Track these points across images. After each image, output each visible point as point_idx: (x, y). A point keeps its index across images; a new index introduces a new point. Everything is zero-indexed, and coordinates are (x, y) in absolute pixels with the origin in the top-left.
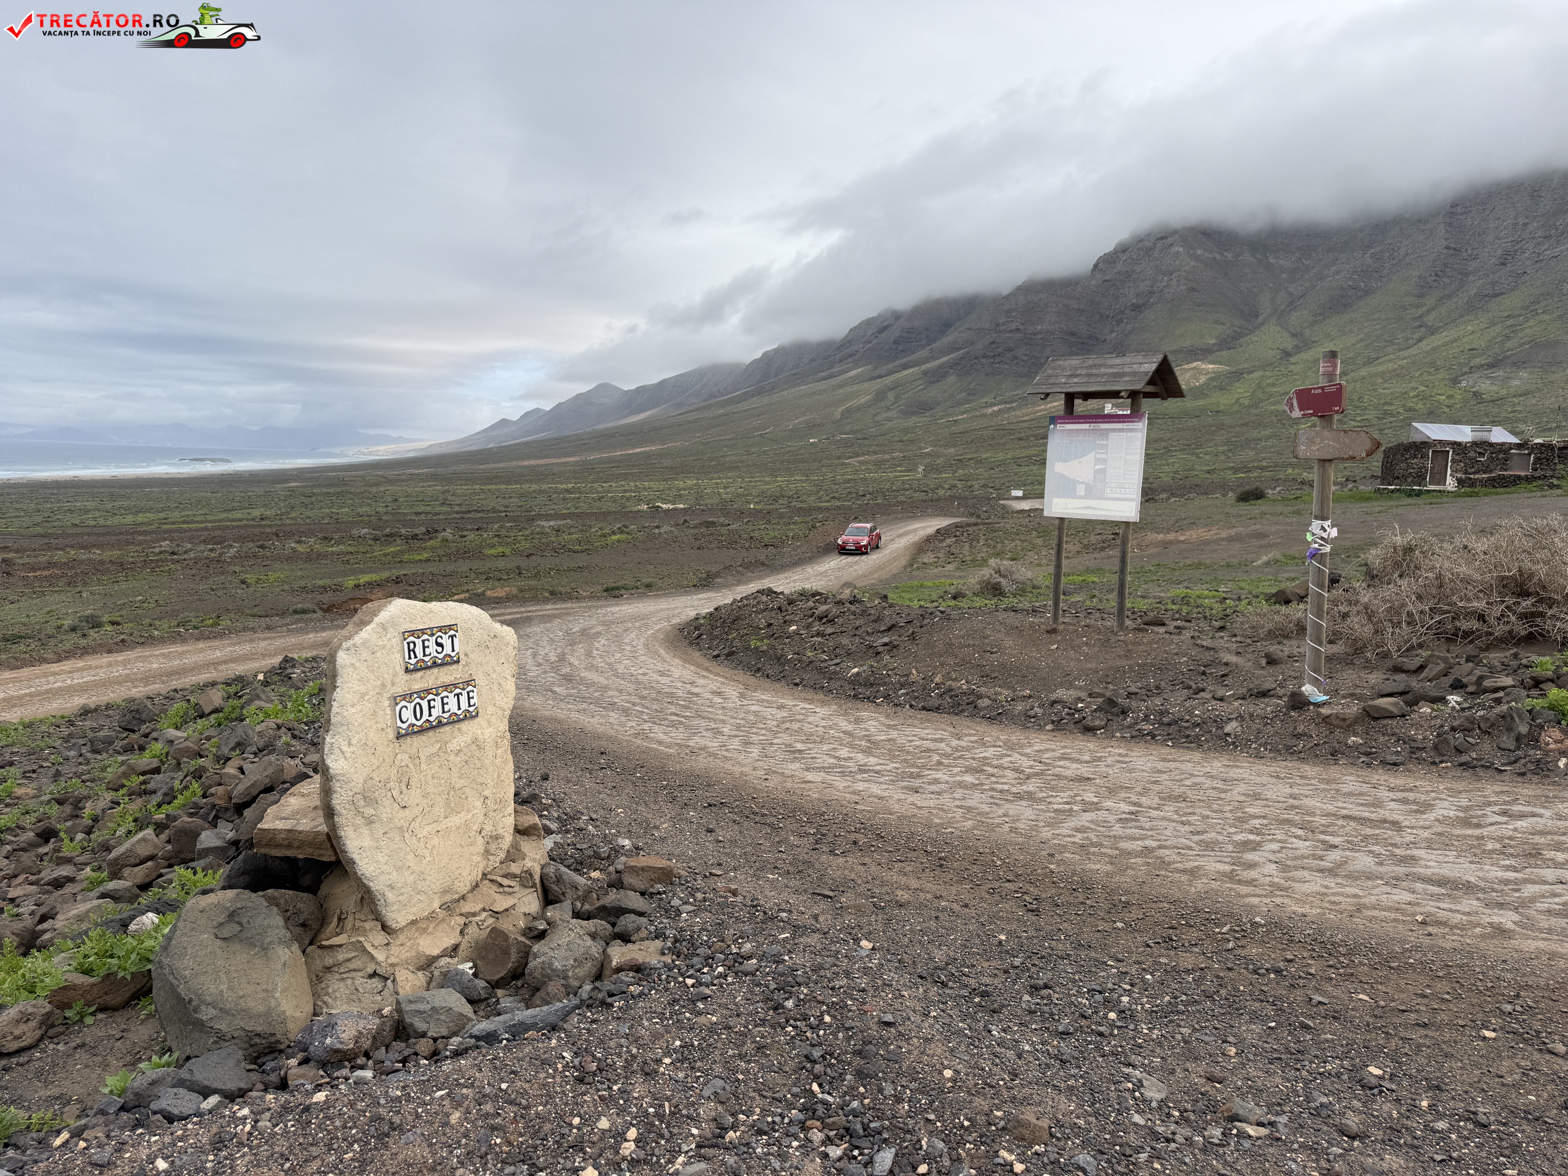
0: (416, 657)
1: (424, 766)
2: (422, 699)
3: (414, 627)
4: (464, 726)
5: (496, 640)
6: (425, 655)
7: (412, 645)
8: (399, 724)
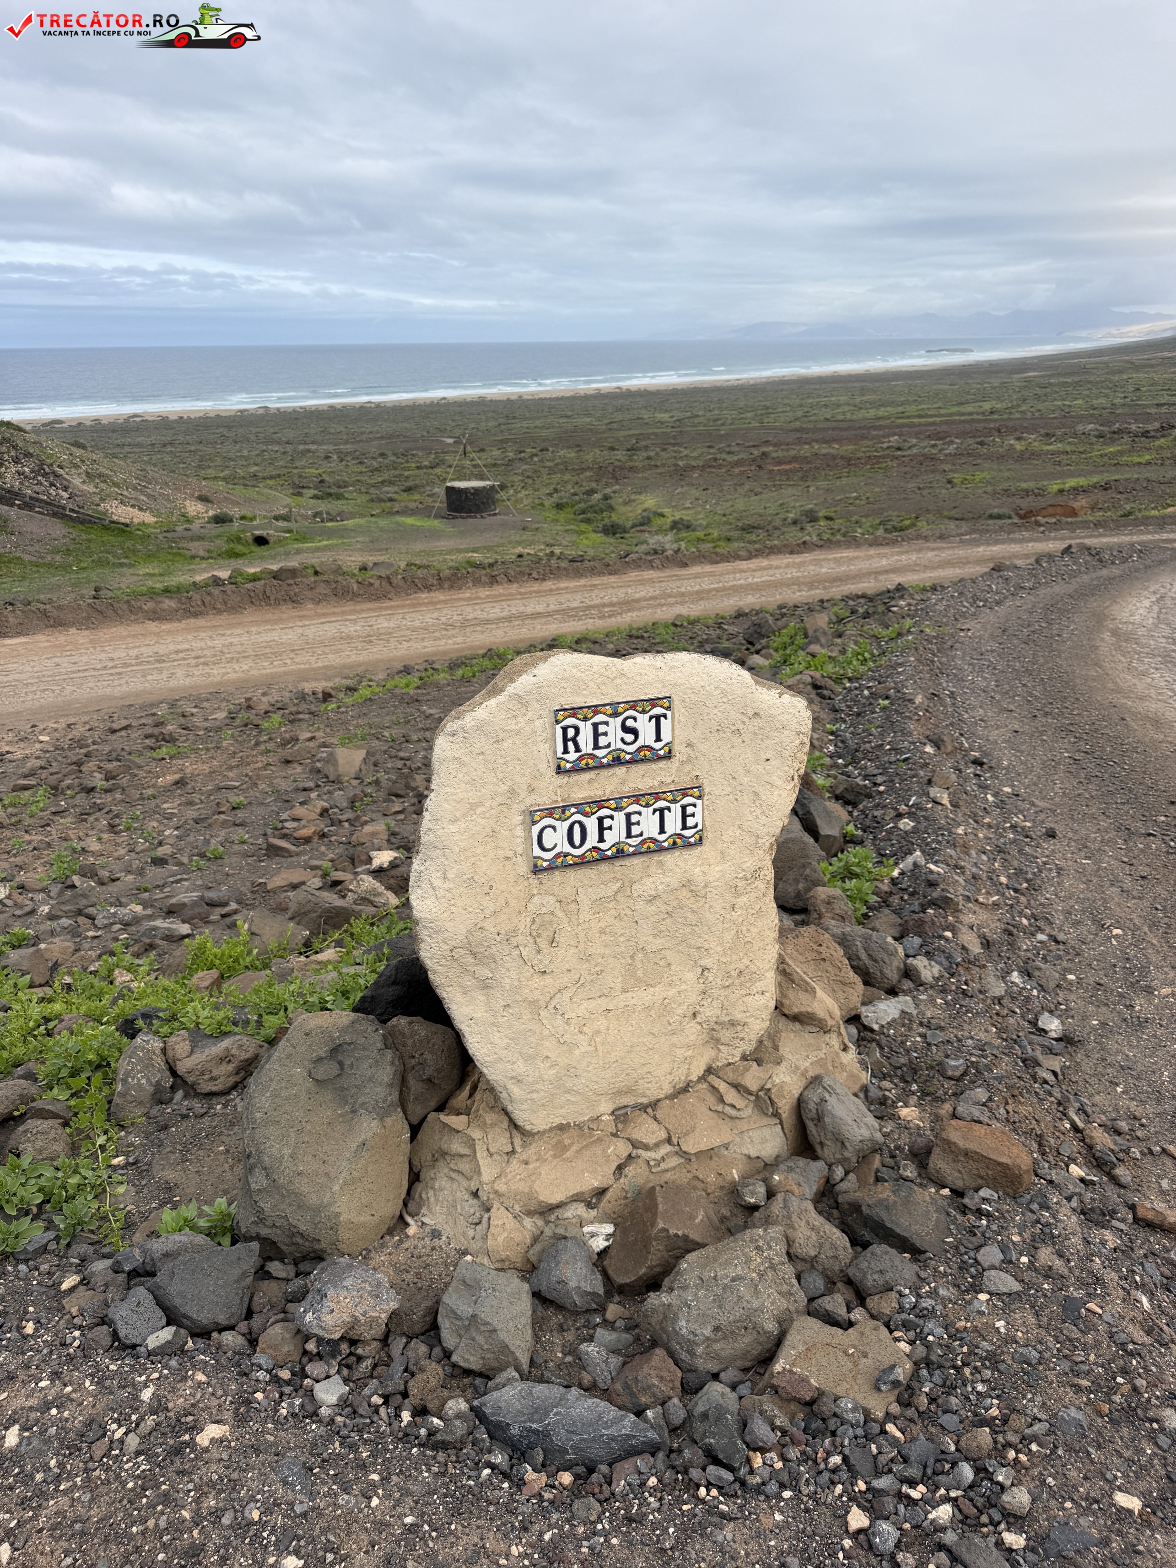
0: (578, 749)
1: (585, 915)
2: (587, 815)
3: (579, 702)
4: (669, 859)
5: (757, 722)
6: (596, 746)
7: (571, 733)
8: (537, 851)
